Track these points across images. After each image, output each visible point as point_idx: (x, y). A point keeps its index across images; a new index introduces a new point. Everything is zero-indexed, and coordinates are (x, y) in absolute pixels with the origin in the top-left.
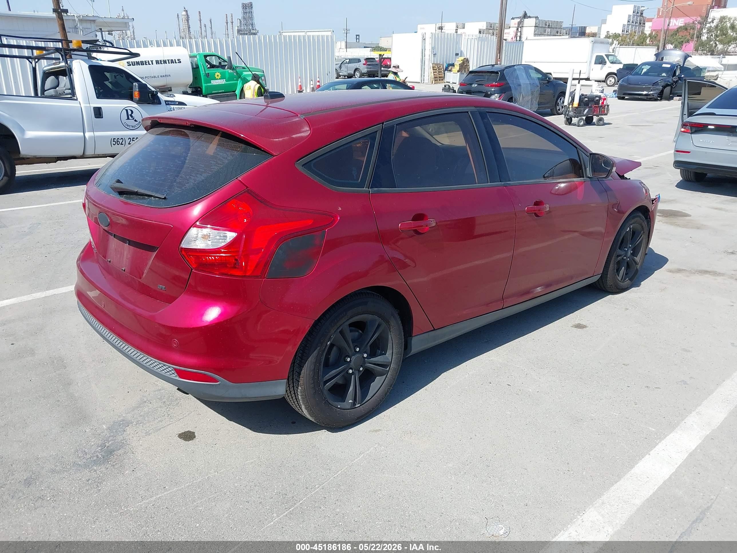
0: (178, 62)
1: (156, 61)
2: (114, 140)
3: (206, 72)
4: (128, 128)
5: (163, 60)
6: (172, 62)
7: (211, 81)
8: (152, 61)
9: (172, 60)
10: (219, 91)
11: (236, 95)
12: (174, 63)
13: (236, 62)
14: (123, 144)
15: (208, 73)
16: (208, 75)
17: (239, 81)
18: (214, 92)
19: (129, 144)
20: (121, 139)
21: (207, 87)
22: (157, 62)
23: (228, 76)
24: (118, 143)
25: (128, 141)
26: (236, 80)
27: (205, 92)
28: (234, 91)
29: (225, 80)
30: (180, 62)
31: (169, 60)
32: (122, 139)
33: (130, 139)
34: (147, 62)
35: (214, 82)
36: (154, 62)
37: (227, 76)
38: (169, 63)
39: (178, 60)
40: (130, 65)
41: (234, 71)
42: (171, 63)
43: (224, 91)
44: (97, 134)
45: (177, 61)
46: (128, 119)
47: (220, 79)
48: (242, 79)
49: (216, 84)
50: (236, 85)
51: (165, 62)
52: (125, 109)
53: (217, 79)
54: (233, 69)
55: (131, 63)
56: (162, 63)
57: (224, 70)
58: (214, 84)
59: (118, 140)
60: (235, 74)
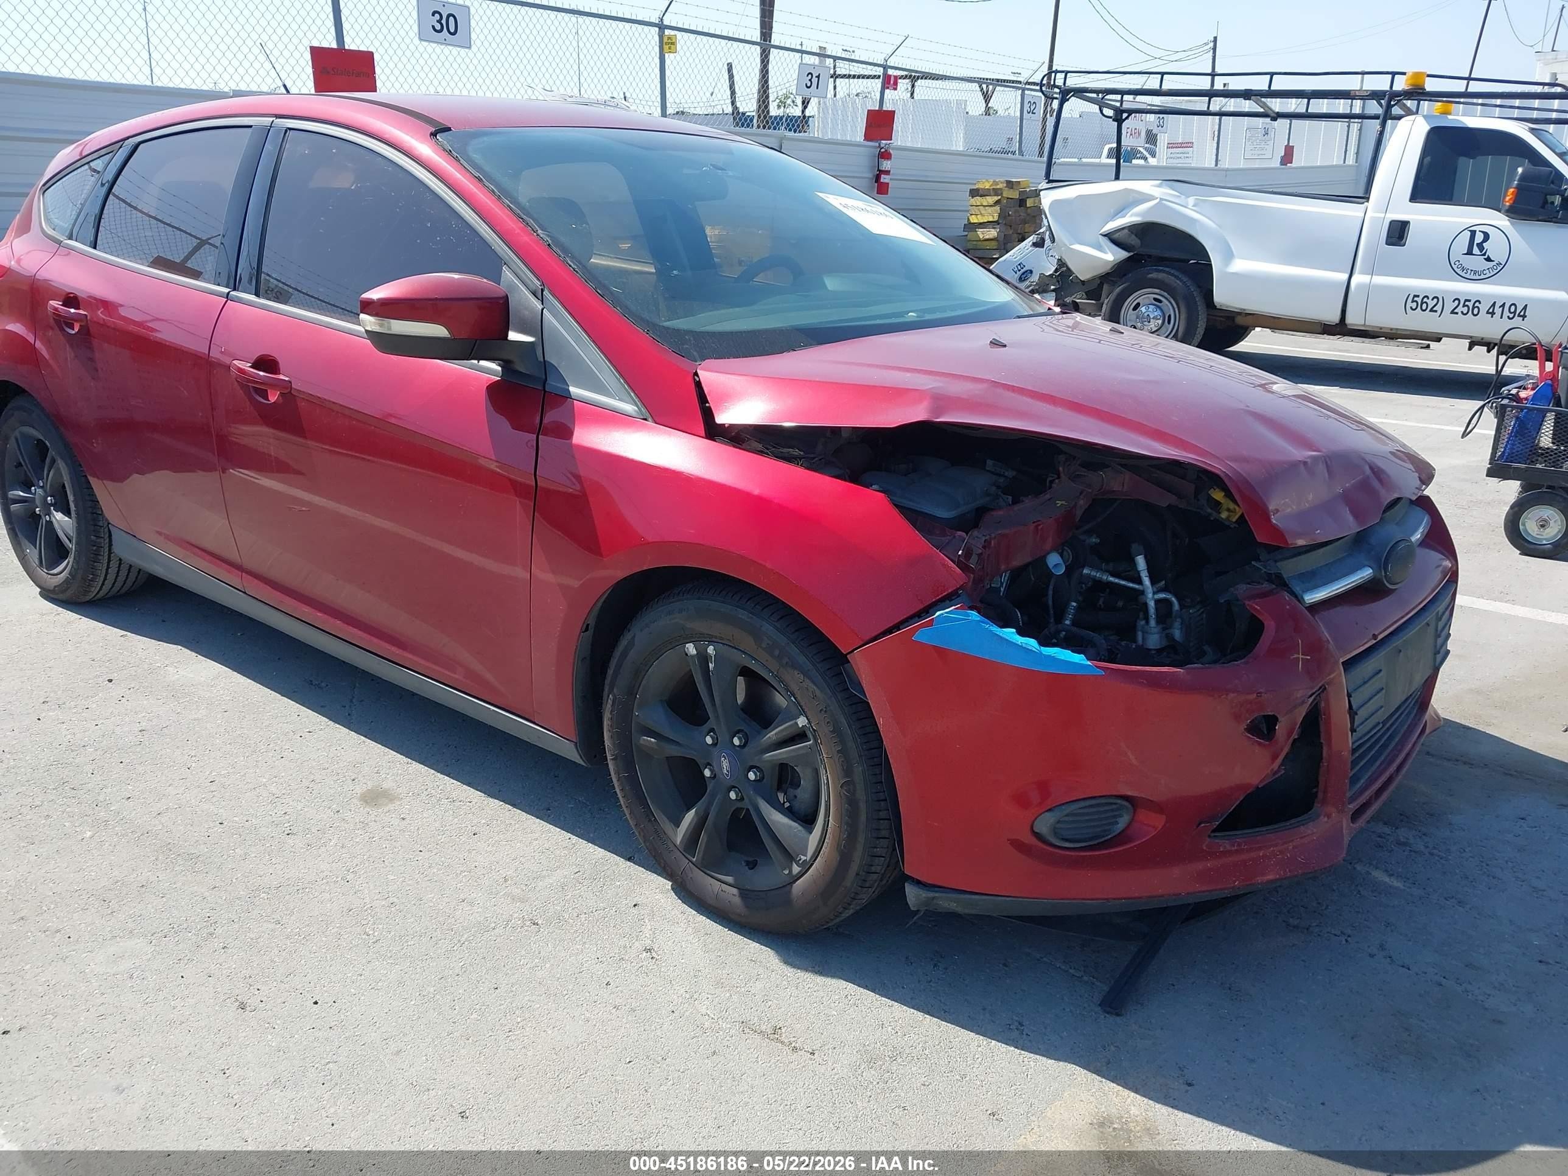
2: (1416, 299)
4: (1463, 274)
14: (1436, 311)
19: (1453, 312)
20: (1433, 299)
24: (1424, 308)
25: (1450, 306)
32: (1436, 300)
33: (1457, 302)
44: (1379, 280)
46: (1470, 252)
52: (1470, 229)
59: (1425, 300)
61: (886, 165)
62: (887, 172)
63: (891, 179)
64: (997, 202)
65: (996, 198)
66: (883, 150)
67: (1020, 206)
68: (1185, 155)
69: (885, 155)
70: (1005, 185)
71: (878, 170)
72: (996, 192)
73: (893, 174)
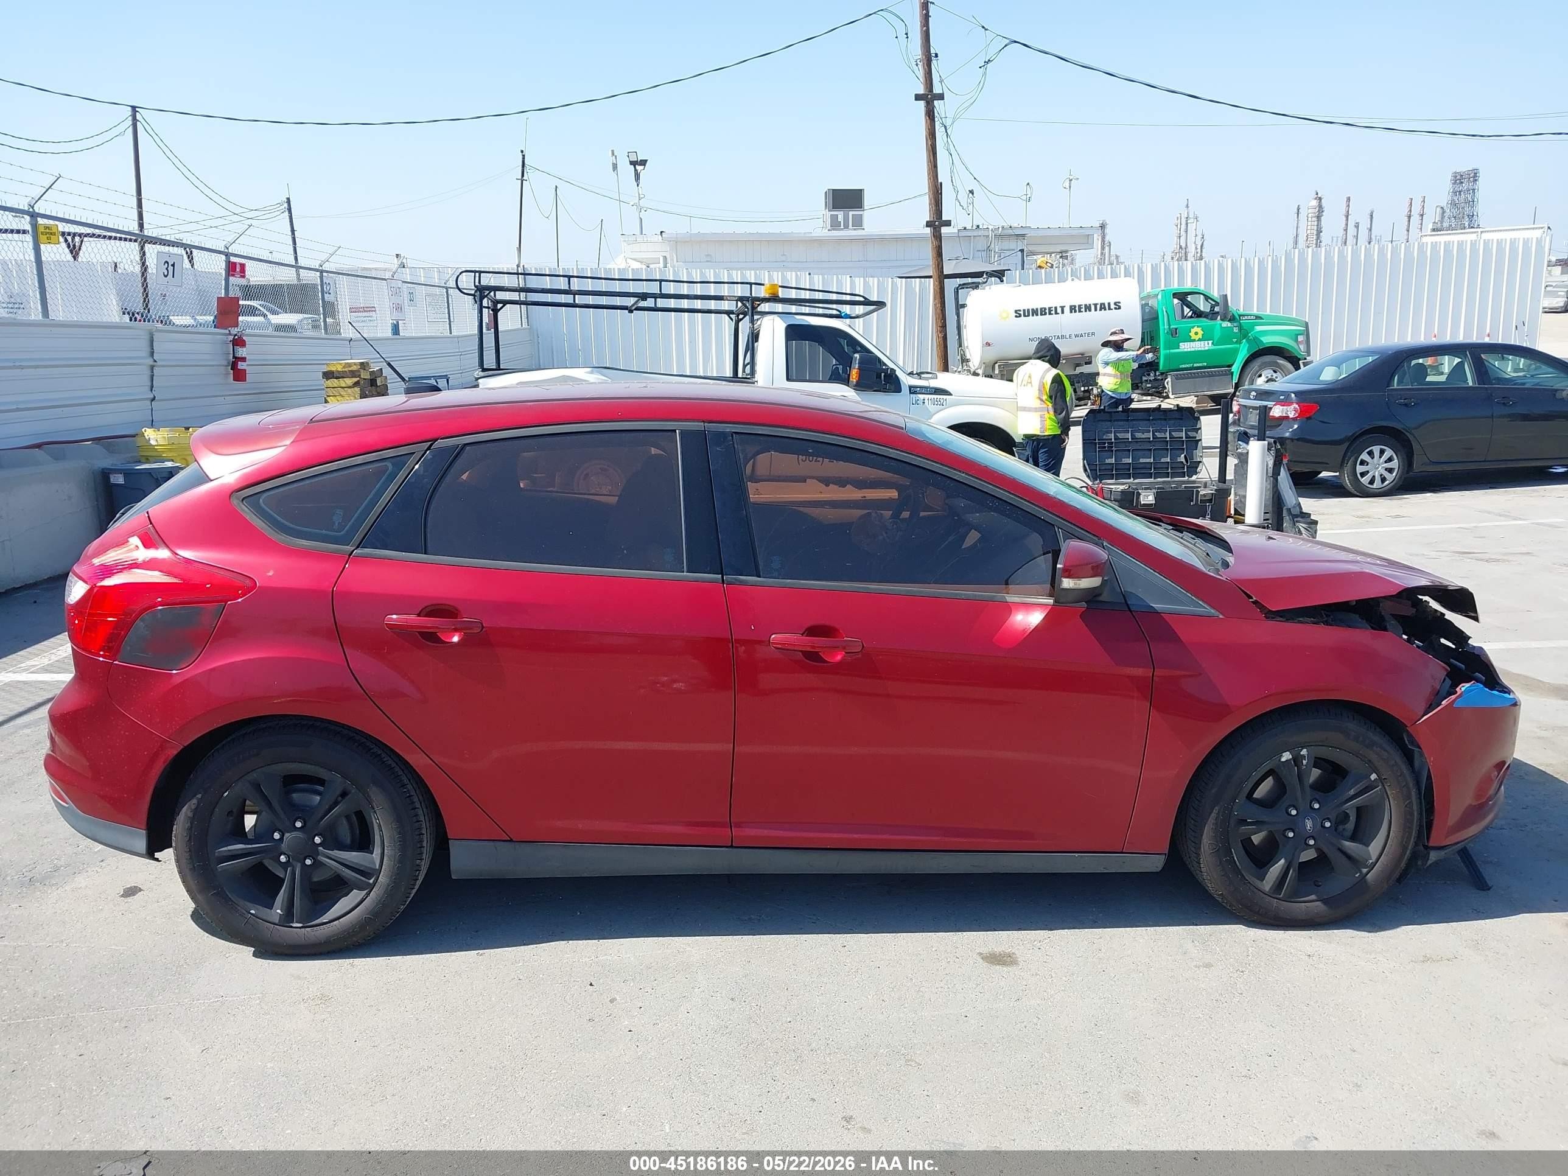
0: (1116, 309)
1: (1071, 307)
3: (1171, 327)
5: (1086, 305)
6: (1103, 307)
7: (1181, 344)
8: (1062, 308)
9: (1104, 304)
10: (1195, 365)
11: (1232, 374)
12: (1105, 310)
13: (1238, 306)
15: (1176, 329)
16: (1174, 333)
17: (1242, 345)
18: (1183, 366)
21: (1168, 357)
22: (1073, 309)
23: (1219, 334)
26: (1236, 342)
27: (1164, 366)
28: (1230, 366)
29: (1210, 342)
30: (1120, 308)
31: (1096, 305)
34: (1053, 309)
35: (1185, 347)
36: (1067, 310)
37: (1217, 334)
38: (1096, 310)
39: (1115, 304)
40: (1020, 316)
41: (1235, 324)
42: (1101, 310)
43: (1205, 364)
45: (1113, 306)
47: (1199, 340)
48: (1248, 341)
49: (1189, 350)
50: (1236, 352)
51: (1088, 308)
53: (1194, 340)
54: (1232, 319)
55: (1022, 313)
56: (1083, 310)
57: (1212, 322)
58: (1186, 350)
60: (1236, 330)
61: (241, 352)
62: (244, 359)
63: (248, 365)
64: (356, 384)
65: (356, 380)
66: (236, 337)
67: (371, 386)
68: (370, 318)
69: (238, 342)
70: (359, 367)
71: (234, 357)
72: (353, 374)
73: (249, 360)
